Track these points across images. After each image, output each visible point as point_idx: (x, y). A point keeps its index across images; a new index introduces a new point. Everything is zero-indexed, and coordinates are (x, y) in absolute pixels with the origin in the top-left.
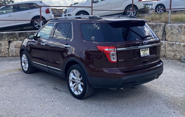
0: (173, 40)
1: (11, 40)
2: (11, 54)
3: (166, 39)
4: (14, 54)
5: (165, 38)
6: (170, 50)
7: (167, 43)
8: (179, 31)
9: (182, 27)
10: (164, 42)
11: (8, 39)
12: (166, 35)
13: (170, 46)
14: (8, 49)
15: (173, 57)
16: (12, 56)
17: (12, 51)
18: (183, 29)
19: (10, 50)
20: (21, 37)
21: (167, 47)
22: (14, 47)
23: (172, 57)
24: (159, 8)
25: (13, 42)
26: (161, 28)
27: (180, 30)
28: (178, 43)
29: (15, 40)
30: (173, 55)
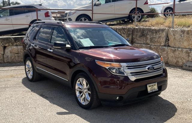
0: (176, 46)
1: (6, 45)
2: (6, 60)
3: (169, 45)
4: (10, 61)
5: (168, 43)
6: (172, 57)
7: (170, 49)
8: (181, 37)
9: (184, 32)
10: (166, 48)
11: (3, 44)
12: (169, 41)
13: (172, 52)
14: (3, 54)
15: (176, 63)
16: (7, 63)
17: (7, 57)
18: (185, 34)
19: (5, 56)
20: (16, 43)
21: (170, 53)
22: (9, 53)
23: (174, 64)
24: (167, 12)
25: (8, 47)
26: (164, 33)
27: (182, 35)
28: (180, 49)
29: (11, 45)
30: (175, 62)
